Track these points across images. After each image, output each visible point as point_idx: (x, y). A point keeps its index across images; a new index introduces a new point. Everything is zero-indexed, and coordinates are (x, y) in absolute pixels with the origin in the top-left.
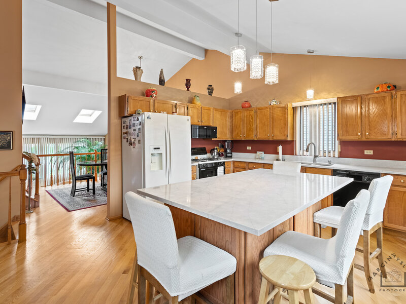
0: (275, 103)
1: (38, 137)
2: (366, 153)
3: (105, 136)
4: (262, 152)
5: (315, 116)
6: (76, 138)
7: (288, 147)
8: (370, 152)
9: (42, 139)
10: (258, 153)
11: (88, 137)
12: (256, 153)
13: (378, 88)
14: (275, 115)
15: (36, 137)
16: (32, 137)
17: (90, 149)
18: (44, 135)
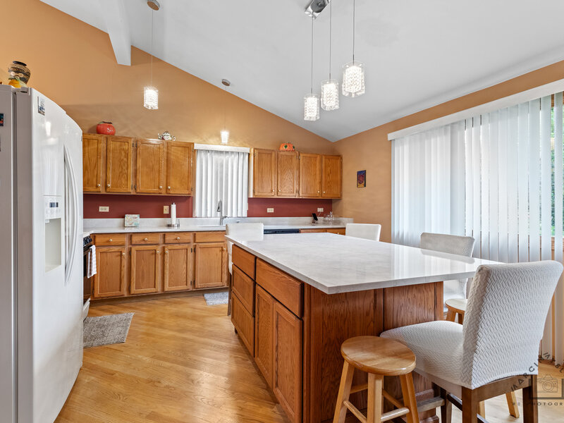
0: (170, 138)
2: (268, 211)
4: (136, 216)
5: (222, 166)
7: (183, 205)
8: (270, 210)
10: (128, 217)
12: (124, 217)
13: (286, 147)
14: (172, 157)
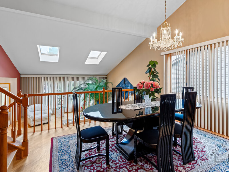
1: (63, 76)
3: (106, 75)
6: (87, 77)
9: (66, 78)
11: (95, 76)
15: (61, 76)
16: (59, 76)
17: (96, 86)
18: (67, 75)
